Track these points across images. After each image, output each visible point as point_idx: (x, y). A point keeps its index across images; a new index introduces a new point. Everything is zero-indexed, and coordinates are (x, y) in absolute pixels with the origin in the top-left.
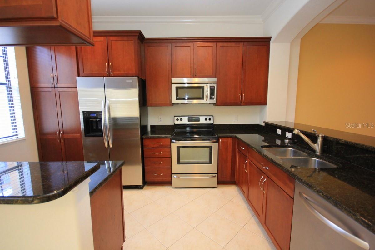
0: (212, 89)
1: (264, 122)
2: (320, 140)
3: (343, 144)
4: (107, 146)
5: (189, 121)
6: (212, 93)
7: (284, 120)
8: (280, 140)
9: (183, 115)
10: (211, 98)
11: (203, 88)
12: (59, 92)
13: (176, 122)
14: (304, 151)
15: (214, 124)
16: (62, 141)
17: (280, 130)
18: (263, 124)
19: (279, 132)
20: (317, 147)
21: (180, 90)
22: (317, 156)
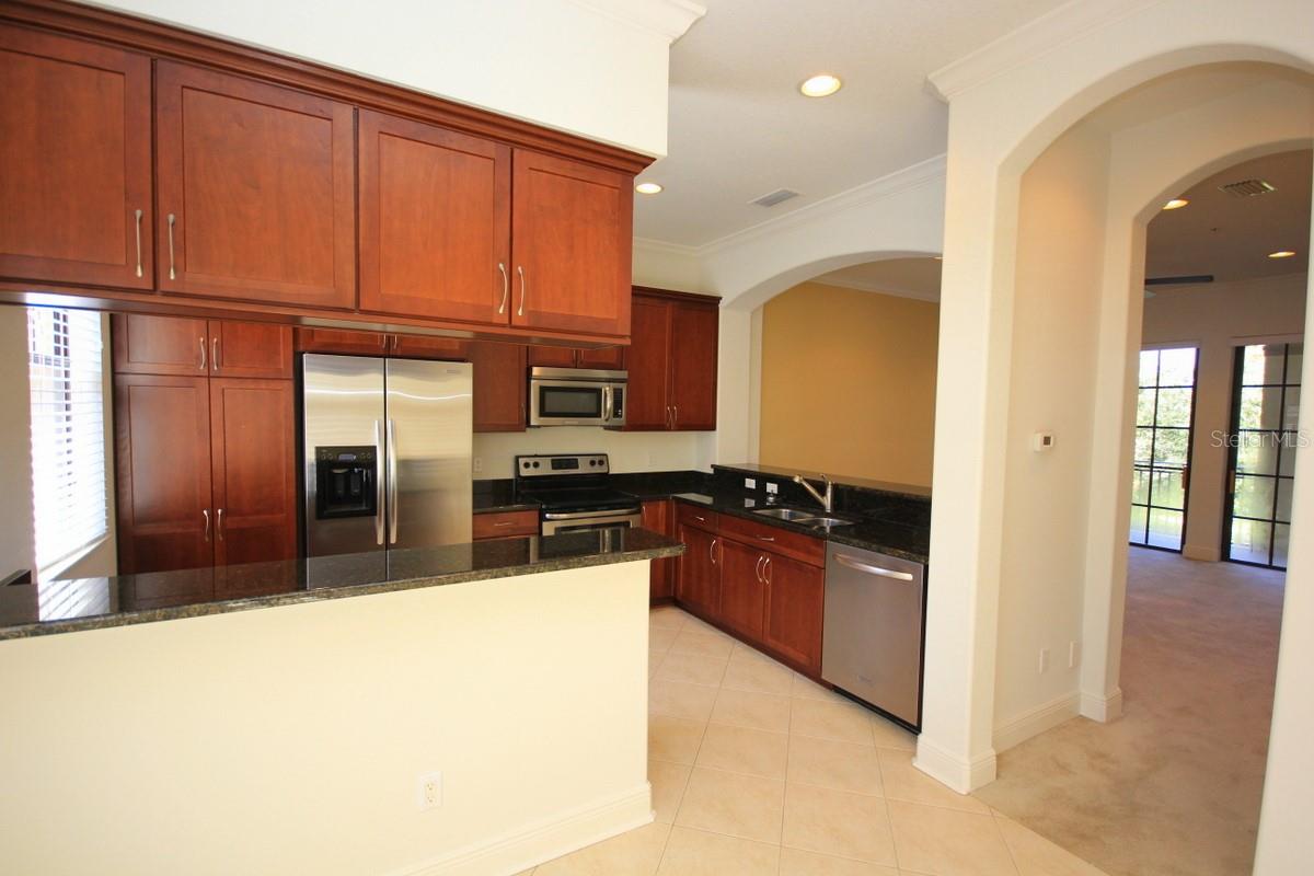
0: (617, 394)
1: (712, 466)
2: (829, 490)
3: (860, 493)
4: (380, 541)
5: (554, 468)
6: (617, 404)
7: (745, 462)
8: (752, 498)
9: (538, 453)
10: (616, 415)
11: (598, 391)
12: (223, 390)
13: (524, 472)
14: (807, 512)
15: (611, 472)
16: (221, 539)
17: (754, 481)
18: (711, 471)
19: (751, 483)
20: (827, 501)
21: (548, 395)
22: (828, 515)
